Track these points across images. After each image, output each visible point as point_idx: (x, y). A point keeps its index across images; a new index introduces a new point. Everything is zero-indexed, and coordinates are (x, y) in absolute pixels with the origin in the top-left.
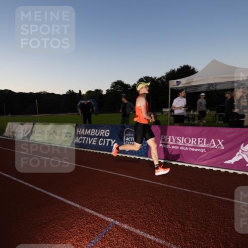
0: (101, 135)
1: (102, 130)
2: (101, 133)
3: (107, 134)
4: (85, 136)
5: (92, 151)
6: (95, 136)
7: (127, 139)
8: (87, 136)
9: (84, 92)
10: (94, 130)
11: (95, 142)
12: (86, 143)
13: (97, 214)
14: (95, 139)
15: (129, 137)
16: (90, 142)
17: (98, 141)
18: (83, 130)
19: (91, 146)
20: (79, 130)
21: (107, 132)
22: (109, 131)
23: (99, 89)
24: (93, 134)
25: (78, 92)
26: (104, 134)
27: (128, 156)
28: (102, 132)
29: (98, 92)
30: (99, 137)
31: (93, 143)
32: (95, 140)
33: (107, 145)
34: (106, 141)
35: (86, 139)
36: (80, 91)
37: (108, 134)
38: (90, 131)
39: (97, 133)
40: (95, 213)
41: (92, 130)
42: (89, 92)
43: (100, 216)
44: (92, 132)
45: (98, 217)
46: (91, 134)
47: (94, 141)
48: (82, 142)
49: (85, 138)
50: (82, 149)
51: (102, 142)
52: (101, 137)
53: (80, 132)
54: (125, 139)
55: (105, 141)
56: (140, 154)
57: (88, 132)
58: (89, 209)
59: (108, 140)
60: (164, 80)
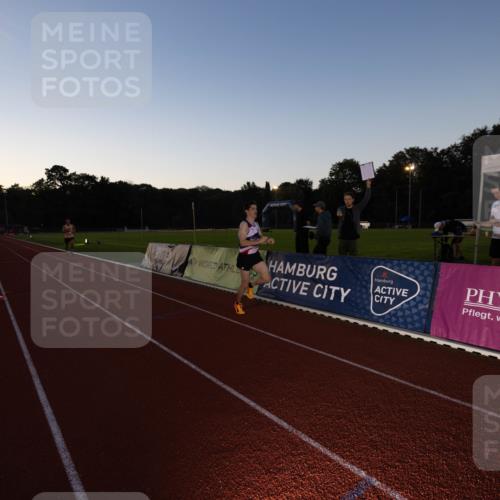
0: (317, 277)
1: (320, 267)
2: (319, 272)
3: (331, 276)
4: (285, 276)
5: (298, 307)
6: (304, 279)
7: (378, 290)
8: (288, 276)
9: (274, 186)
10: (304, 266)
11: (304, 291)
12: (287, 290)
13: (329, 453)
14: (304, 283)
15: (381, 285)
16: (294, 290)
17: (311, 289)
18: (282, 264)
19: (296, 298)
20: (273, 264)
21: (333, 271)
22: (336, 269)
23: (304, 178)
24: (301, 272)
25: (262, 185)
26: (325, 275)
27: (381, 328)
28: (322, 270)
29: (304, 185)
30: (314, 281)
31: (301, 293)
32: (306, 286)
33: (332, 298)
34: (330, 291)
35: (286, 283)
36: (268, 185)
37: (335, 275)
38: (294, 266)
39: (310, 272)
40: (322, 449)
41: (300, 265)
42: (285, 186)
43: (336, 458)
44: (299, 270)
45: (330, 460)
46: (298, 274)
47: (303, 288)
48: (279, 287)
49: (284, 280)
50: (280, 303)
51: (320, 291)
52: (319, 281)
53: (275, 267)
54: (374, 288)
55: (326, 290)
56: (410, 326)
57: (290, 269)
58: (310, 437)
59: (334, 288)
60: (457, 154)
